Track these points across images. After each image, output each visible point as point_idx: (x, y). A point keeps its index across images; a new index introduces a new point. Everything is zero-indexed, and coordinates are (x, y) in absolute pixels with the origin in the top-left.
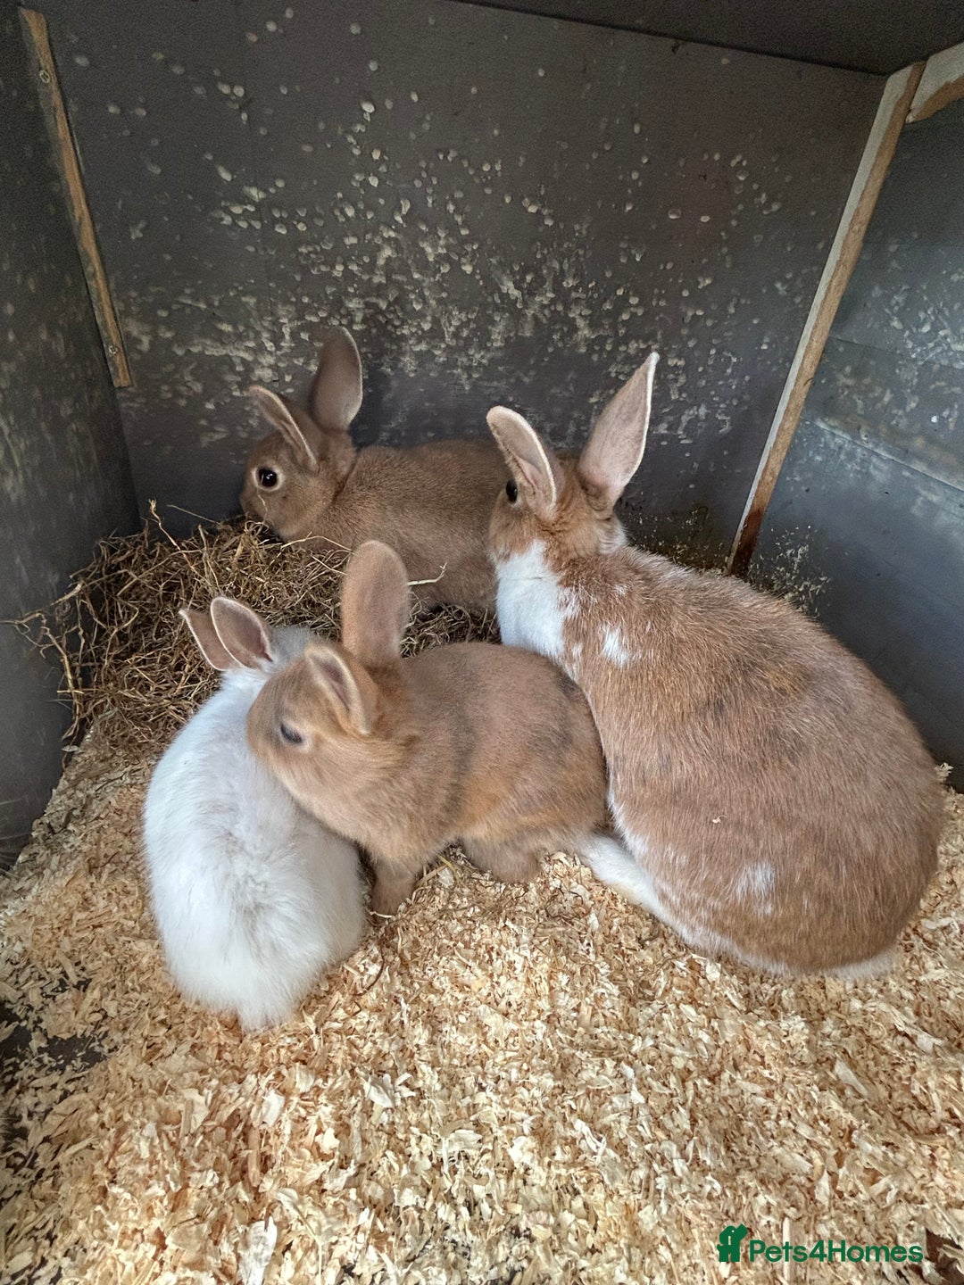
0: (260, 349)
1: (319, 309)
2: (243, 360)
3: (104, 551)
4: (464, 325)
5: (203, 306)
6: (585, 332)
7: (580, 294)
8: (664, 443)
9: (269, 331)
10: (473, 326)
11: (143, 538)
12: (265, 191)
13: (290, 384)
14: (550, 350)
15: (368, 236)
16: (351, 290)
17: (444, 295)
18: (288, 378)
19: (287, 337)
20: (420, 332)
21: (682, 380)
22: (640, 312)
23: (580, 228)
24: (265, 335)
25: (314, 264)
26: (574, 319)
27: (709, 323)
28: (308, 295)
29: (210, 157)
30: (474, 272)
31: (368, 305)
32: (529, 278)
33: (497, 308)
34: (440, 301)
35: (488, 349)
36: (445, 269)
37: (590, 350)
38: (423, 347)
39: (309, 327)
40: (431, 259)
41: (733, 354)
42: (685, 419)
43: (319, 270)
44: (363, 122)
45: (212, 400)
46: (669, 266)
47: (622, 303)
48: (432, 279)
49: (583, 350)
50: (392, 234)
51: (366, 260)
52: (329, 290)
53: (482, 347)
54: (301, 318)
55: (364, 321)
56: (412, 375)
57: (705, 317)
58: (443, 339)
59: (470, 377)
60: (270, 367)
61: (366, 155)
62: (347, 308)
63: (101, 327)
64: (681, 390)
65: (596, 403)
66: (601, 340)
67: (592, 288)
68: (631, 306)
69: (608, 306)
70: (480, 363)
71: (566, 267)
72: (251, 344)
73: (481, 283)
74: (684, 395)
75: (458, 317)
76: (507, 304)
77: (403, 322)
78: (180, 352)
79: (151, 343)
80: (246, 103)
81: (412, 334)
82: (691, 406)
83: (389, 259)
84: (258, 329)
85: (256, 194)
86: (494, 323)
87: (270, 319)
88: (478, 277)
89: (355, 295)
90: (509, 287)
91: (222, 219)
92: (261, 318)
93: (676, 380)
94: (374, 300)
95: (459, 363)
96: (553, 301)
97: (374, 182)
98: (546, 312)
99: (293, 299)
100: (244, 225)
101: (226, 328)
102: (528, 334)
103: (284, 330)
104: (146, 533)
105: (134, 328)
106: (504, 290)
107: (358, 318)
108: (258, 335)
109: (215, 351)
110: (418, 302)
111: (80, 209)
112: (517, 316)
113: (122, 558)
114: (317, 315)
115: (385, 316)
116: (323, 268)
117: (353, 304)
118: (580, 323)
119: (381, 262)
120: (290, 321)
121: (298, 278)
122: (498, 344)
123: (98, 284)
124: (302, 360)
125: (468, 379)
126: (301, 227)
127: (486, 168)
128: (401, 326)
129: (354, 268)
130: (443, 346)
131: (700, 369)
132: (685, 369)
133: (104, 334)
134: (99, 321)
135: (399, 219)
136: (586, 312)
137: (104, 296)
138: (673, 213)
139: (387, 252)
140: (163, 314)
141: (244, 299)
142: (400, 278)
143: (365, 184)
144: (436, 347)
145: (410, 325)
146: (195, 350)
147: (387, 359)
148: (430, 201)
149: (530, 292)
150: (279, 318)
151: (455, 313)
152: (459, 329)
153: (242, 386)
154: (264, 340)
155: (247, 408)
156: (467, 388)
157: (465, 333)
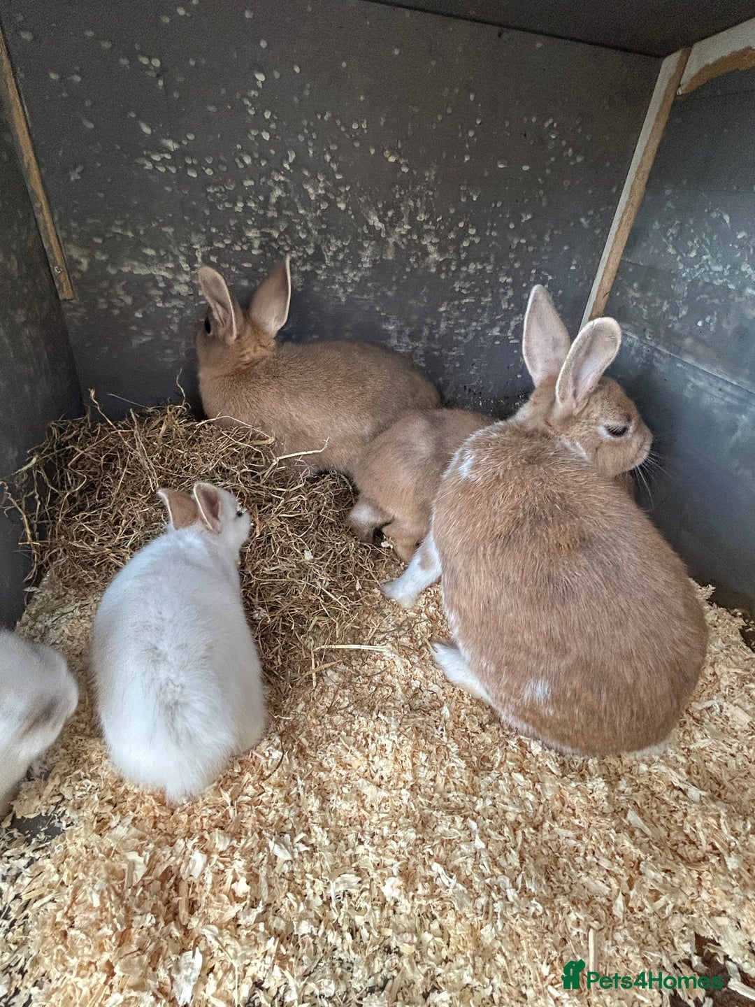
0: (178, 270)
1: (224, 237)
2: (163, 276)
3: (55, 431)
4: (340, 250)
5: (130, 234)
6: (435, 256)
7: (430, 226)
8: (497, 343)
9: (184, 255)
10: (347, 251)
11: (86, 421)
12: (180, 143)
14: (408, 270)
15: (263, 180)
16: (250, 222)
17: (324, 226)
19: (200, 260)
20: (305, 256)
21: (510, 293)
22: (477, 240)
23: (430, 175)
24: (182, 258)
25: (220, 202)
26: (426, 246)
27: (531, 249)
28: (216, 227)
29: (133, 115)
30: (347, 209)
31: (264, 235)
32: (390, 214)
33: (366, 237)
34: (320, 231)
35: (359, 269)
36: (324, 206)
37: (439, 271)
38: (308, 267)
39: (216, 252)
40: (313, 198)
41: (550, 273)
42: (513, 323)
43: (224, 207)
44: (257, 89)
45: (140, 310)
46: (499, 205)
47: (463, 234)
48: (314, 214)
49: (433, 270)
50: (282, 178)
51: (261, 198)
52: (232, 223)
53: (354, 267)
54: (210, 244)
55: (261, 247)
56: (300, 290)
57: (527, 244)
58: (324, 261)
59: (345, 291)
60: (187, 283)
61: (259, 114)
62: (247, 237)
63: (48, 252)
64: (509, 302)
65: (445, 311)
66: (448, 262)
67: (439, 222)
68: (470, 235)
69: (452, 236)
70: (353, 280)
71: (419, 204)
72: (170, 265)
73: (353, 217)
74: (512, 305)
75: (335, 244)
76: (374, 234)
77: (292, 247)
78: (113, 272)
79: (90, 264)
80: (160, 73)
81: (300, 258)
82: (518, 314)
83: (279, 198)
84: (176, 253)
85: (172, 145)
86: (364, 249)
87: (186, 245)
88: (350, 213)
89: (253, 226)
90: (374, 220)
91: (144, 165)
92: (178, 244)
93: (505, 294)
94: (268, 230)
95: (337, 280)
96: (409, 232)
97: (266, 136)
98: (404, 240)
99: (204, 230)
100: (162, 169)
101: (150, 252)
102: (391, 258)
103: (196, 254)
104: (88, 416)
105: (75, 252)
106: (371, 222)
108: (176, 258)
109: (144, 271)
110: (303, 233)
111: (28, 156)
112: (381, 243)
113: (69, 437)
114: (223, 242)
115: (277, 244)
116: (227, 205)
117: (251, 234)
118: (431, 249)
119: (273, 200)
120: (202, 247)
121: (207, 213)
122: (367, 265)
123: (45, 217)
125: (343, 293)
126: (209, 172)
127: (355, 126)
128: (290, 252)
129: (253, 205)
130: (324, 267)
131: (524, 285)
132: (513, 285)
133: (50, 257)
134: (46, 247)
135: (286, 166)
136: (435, 240)
137: (49, 225)
138: (502, 163)
139: (278, 192)
140: (99, 241)
141: (165, 229)
142: (288, 213)
143: (259, 137)
144: (318, 268)
145: (298, 251)
146: (126, 270)
148: (311, 152)
149: (391, 224)
150: (192, 245)
151: (333, 241)
152: (336, 253)
153: (164, 299)
154: (181, 262)
155: (169, 317)
156: (343, 300)
157: (341, 257)
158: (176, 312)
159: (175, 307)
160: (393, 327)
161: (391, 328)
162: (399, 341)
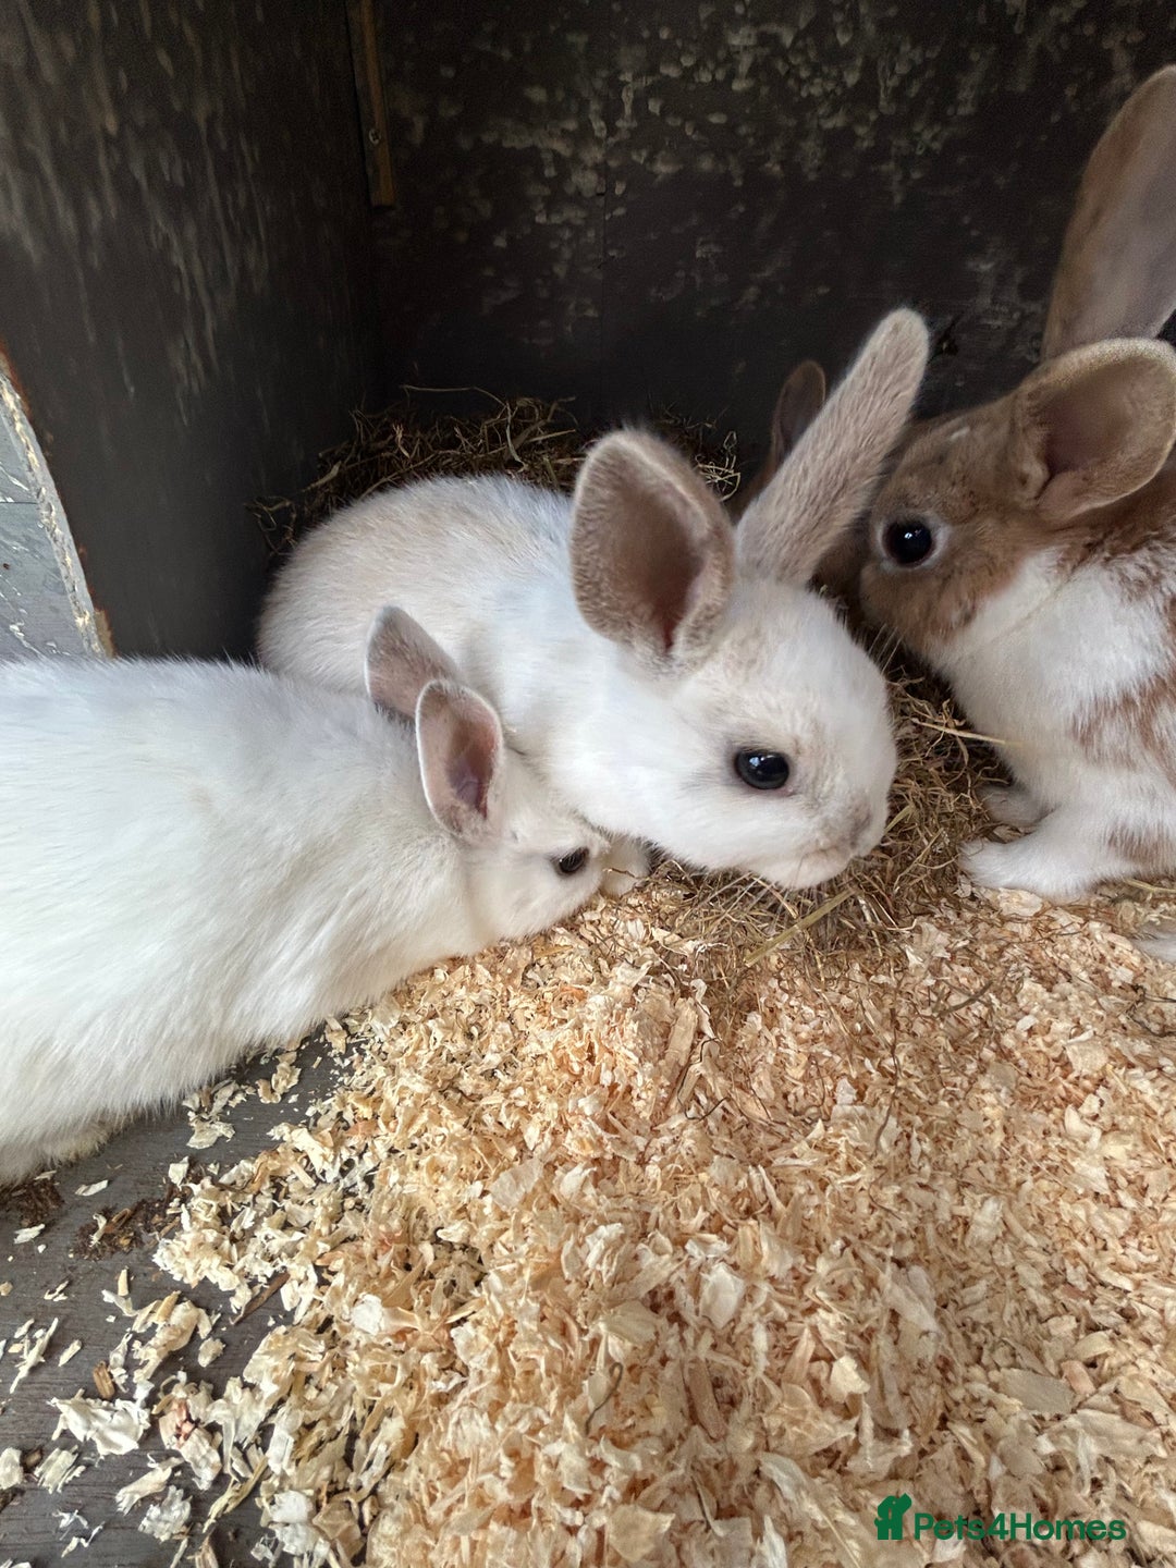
0: (583, 135)
1: (683, 51)
2: (554, 151)
4: (916, 72)
5: (506, 54)
9: (601, 97)
10: (930, 73)
13: (621, 200)
14: (1055, 118)
16: (739, 10)
17: (892, 12)
18: (619, 189)
19: (628, 110)
20: (839, 91)
24: (595, 106)
26: (1110, 51)
28: (669, 24)
31: (764, 40)
33: (978, 36)
34: (883, 26)
35: (946, 123)
38: (838, 121)
39: (661, 88)
45: (505, 232)
52: (704, 13)
53: (938, 117)
54: (653, 70)
55: (753, 71)
56: (812, 177)
58: (873, 102)
59: (907, 176)
60: (596, 167)
62: (728, 47)
70: (928, 150)
72: (571, 125)
75: (910, 54)
76: (998, 27)
77: (816, 70)
78: (465, 143)
79: (427, 129)
81: (826, 95)
84: (584, 95)
86: (967, 67)
87: (605, 74)
89: (744, 19)
92: (592, 73)
94: (772, 28)
95: (893, 151)
96: (1080, 16)
98: (1064, 40)
99: (646, 34)
101: (538, 94)
102: (1022, 88)
103: (624, 95)
105: (405, 102)
107: (743, 68)
108: (584, 105)
109: (517, 141)
110: (845, 30)
112: (1009, 50)
114: (678, 63)
115: (786, 61)
117: (737, 40)
118: (1120, 59)
120: (636, 77)
122: (966, 110)
124: (644, 153)
125: (901, 182)
128: (809, 80)
130: (873, 117)
133: (364, 106)
134: (359, 84)
136: (1136, 37)
137: (369, 41)
140: (449, 72)
141: (572, 38)
144: (862, 120)
145: (826, 77)
146: (489, 138)
147: (777, 146)
150: (619, 72)
151: (905, 48)
152: (906, 80)
153: (551, 205)
154: (591, 117)
155: (554, 245)
156: (898, 199)
157: (914, 90)
158: (567, 234)
159: (567, 224)
160: (989, 266)
161: (985, 267)
162: (994, 302)
